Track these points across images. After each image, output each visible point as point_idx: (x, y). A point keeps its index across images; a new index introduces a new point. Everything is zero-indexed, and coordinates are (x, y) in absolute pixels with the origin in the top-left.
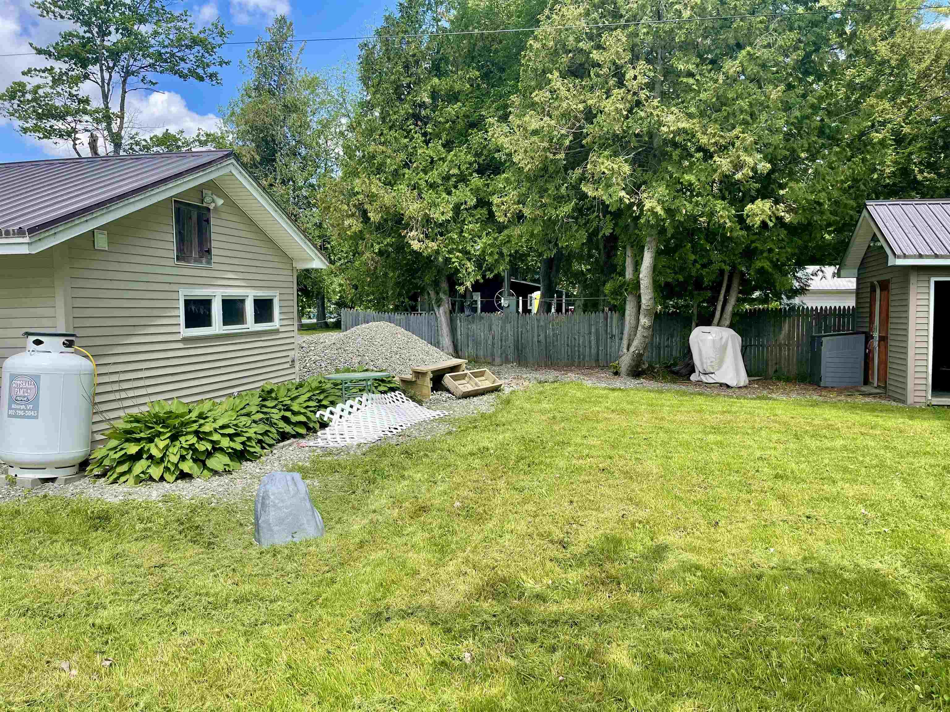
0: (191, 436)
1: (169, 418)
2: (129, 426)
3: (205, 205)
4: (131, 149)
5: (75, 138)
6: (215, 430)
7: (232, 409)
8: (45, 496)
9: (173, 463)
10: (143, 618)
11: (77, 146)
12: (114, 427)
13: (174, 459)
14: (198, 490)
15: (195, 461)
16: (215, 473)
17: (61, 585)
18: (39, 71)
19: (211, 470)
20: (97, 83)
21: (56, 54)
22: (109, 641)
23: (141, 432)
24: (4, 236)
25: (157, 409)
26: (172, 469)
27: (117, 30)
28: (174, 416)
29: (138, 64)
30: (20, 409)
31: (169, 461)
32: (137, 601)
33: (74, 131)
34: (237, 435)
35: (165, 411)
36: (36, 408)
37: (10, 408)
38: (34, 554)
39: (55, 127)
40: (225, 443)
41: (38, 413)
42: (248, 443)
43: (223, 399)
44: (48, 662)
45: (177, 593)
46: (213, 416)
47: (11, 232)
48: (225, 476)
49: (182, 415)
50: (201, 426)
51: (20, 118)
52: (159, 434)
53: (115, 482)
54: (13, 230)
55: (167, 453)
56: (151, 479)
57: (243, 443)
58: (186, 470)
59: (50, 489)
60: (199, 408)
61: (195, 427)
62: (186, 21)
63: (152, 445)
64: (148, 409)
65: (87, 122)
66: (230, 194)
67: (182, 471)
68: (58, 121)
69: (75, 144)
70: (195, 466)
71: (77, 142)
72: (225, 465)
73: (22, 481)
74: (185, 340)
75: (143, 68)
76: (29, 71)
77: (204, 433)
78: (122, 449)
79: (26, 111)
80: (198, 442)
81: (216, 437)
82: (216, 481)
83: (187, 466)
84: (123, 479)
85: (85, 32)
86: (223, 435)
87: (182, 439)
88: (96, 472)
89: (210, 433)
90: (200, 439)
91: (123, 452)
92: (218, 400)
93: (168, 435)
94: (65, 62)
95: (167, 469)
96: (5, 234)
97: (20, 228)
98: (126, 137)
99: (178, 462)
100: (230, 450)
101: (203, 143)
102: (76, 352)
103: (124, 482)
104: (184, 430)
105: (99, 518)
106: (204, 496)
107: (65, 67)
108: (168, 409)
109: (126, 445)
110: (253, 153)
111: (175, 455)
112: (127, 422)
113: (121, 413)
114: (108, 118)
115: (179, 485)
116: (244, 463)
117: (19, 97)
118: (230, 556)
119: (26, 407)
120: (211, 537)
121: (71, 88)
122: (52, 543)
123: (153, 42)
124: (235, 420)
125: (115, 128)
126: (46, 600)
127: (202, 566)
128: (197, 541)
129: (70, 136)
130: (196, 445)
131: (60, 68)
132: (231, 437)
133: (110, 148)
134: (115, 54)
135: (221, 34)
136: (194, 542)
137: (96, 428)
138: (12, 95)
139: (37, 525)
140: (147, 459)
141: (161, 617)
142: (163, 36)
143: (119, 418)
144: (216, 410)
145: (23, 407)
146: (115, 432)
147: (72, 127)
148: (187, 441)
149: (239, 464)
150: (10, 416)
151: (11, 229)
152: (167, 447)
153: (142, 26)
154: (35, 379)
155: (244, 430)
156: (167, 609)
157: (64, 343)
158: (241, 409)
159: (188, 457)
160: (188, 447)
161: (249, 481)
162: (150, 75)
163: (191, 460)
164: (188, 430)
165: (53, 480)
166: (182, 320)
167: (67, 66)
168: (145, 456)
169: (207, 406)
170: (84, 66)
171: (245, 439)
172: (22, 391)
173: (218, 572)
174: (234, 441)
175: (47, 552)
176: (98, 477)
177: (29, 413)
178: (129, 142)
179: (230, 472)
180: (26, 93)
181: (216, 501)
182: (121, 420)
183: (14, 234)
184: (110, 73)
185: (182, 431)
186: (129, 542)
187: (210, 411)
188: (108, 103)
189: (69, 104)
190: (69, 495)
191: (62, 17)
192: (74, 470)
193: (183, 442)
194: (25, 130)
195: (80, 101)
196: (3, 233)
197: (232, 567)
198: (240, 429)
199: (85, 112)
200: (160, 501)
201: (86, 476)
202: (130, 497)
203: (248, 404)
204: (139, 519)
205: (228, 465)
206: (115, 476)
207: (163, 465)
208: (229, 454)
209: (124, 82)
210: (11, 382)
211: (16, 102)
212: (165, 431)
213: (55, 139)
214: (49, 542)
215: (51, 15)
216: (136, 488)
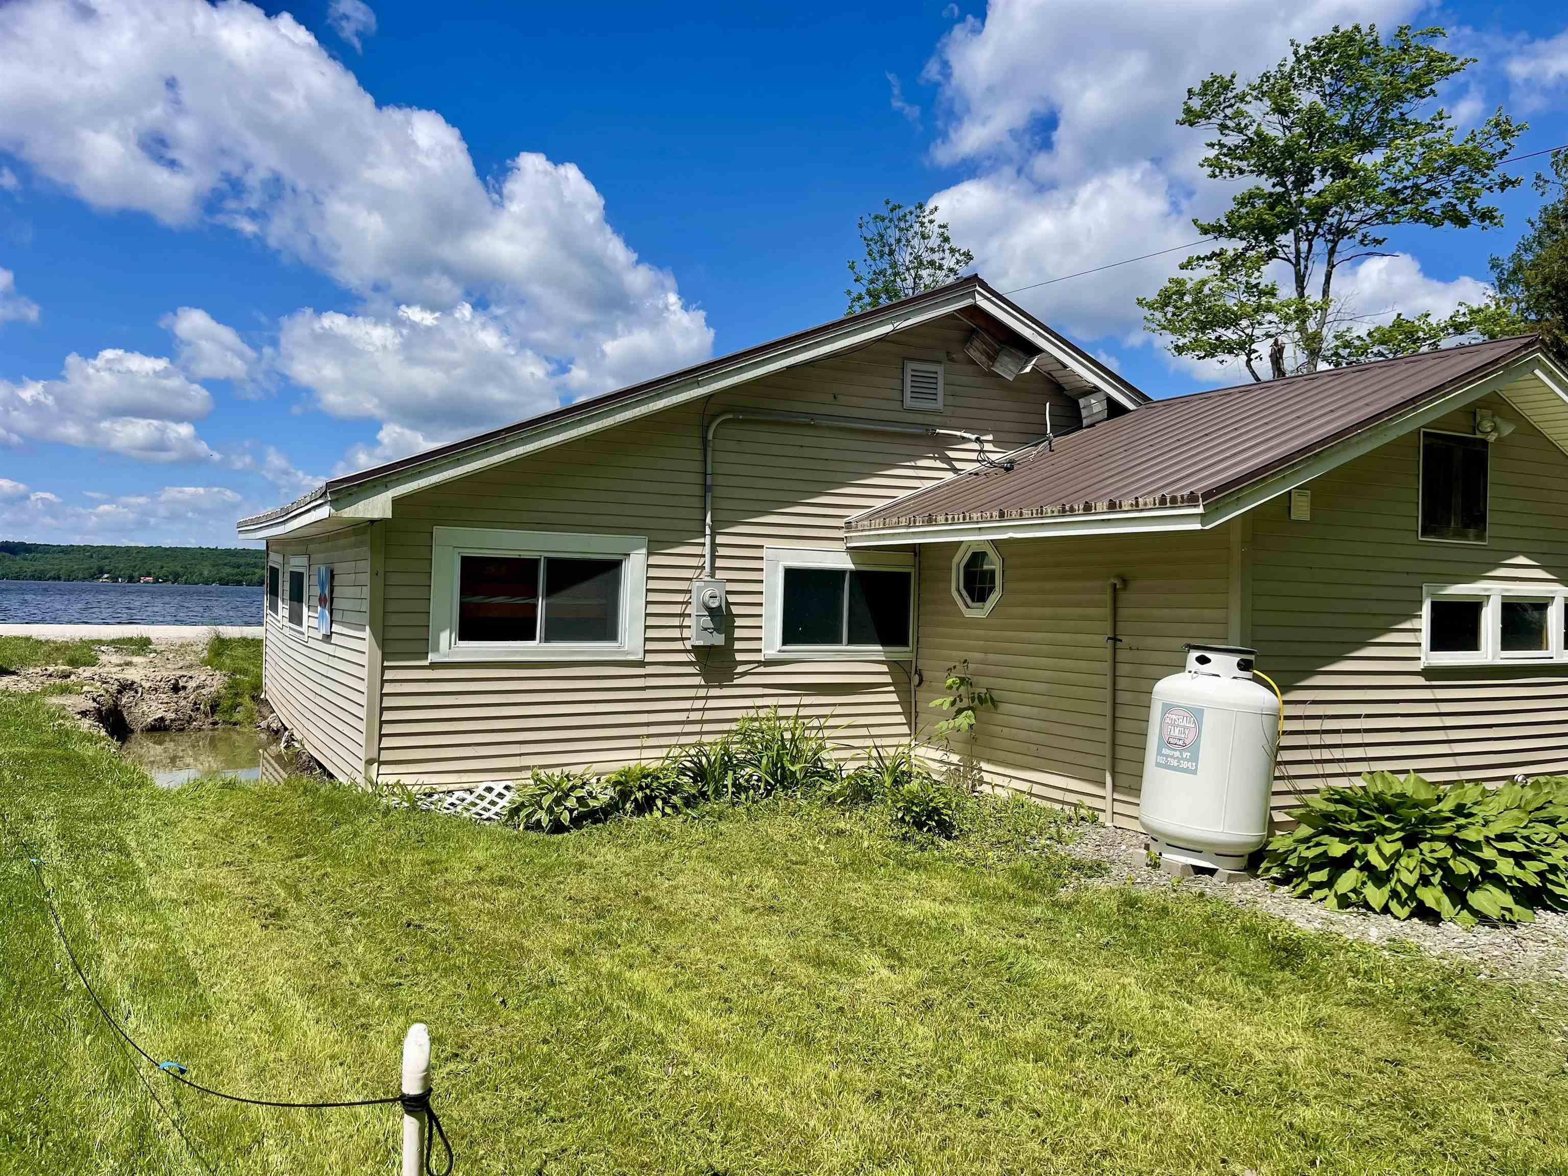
0: (1442, 845)
1: (1399, 805)
2: (1332, 808)
3: (1479, 436)
4: (1336, 354)
5: (1250, 350)
6: (1487, 839)
7: (1518, 807)
8: (1202, 895)
9: (1405, 886)
10: (1372, 1143)
11: (1252, 363)
12: (1307, 806)
13: (1410, 879)
14: (1453, 944)
15: (1446, 890)
16: (1483, 919)
17: (1237, 1043)
18: (1203, 259)
19: (1475, 912)
20: (1289, 260)
21: (1229, 228)
22: (1318, 1162)
23: (1352, 821)
24: (1168, 505)
25: (1380, 787)
26: (1405, 895)
27: (1324, 172)
28: (1410, 803)
29: (1357, 216)
30: (1172, 757)
31: (1399, 880)
32: (1359, 1111)
33: (1251, 339)
34: (1529, 856)
35: (1393, 792)
36: (1195, 758)
37: (1159, 753)
38: (1192, 981)
39: (1224, 338)
40: (1505, 867)
41: (1196, 766)
42: (1551, 877)
43: (1501, 784)
44: (1224, 1161)
45: (1431, 1121)
46: (1481, 814)
47: (1179, 499)
48: (1503, 929)
49: (1425, 804)
50: (1460, 828)
51: (1174, 331)
52: (1384, 831)
53: (1305, 895)
54: (1182, 497)
55: (1397, 866)
56: (1367, 906)
57: (1541, 874)
58: (1430, 903)
59: (1206, 884)
60: (1457, 797)
61: (1448, 829)
62: (1441, 128)
63: (1371, 848)
64: (1364, 784)
65: (1270, 322)
66: (1528, 413)
67: (1421, 903)
68: (1228, 328)
69: (1249, 361)
70: (1446, 900)
71: (1253, 356)
72: (1503, 908)
73: (1170, 865)
74: (1430, 673)
75: (1364, 222)
76: (1189, 262)
77: (1465, 842)
78: (1318, 844)
79: (1182, 320)
80: (1454, 857)
81: (1488, 853)
82: (1484, 934)
83: (1431, 896)
84: (1318, 894)
85: (1274, 186)
86: (1503, 853)
87: (1424, 846)
88: (1275, 873)
89: (1477, 846)
90: (1457, 853)
91: (1320, 850)
92: (1490, 786)
93: (1399, 834)
94: (1241, 239)
95: (1395, 894)
96: (1171, 503)
97: (1192, 493)
98: (1330, 337)
99: (1416, 885)
100: (1515, 884)
101: (1459, 328)
102: (1256, 679)
103: (1321, 900)
104: (1429, 831)
105: (1285, 950)
106: (1465, 957)
107: (1241, 245)
108: (1398, 789)
109: (1325, 839)
110: (1557, 332)
111: (1411, 872)
112: (1326, 800)
113: (1319, 784)
114: (1302, 313)
115: (1416, 927)
116: (1540, 912)
117: (1176, 301)
118: (1526, 1083)
119: (1181, 754)
120: (1483, 1036)
121: (1250, 277)
122: (1217, 971)
123: (1382, 176)
124: (1525, 827)
125: (1312, 326)
126: (1216, 1061)
127: (1472, 1084)
128: (1456, 1036)
129: (1242, 348)
130: (1451, 862)
131: (1235, 249)
132: (1519, 858)
133: (1302, 358)
134: (1320, 211)
135: (1505, 134)
136: (1452, 1037)
137: (1277, 801)
138: (1165, 299)
139: (1194, 937)
140: (1361, 869)
141: (1402, 1151)
142: (1401, 163)
143: (1316, 791)
144: (1487, 804)
145: (1177, 754)
146: (1308, 814)
147: (1247, 335)
148: (1433, 851)
149: (1530, 912)
150: (1158, 765)
151: (1178, 495)
152: (1397, 855)
153: (1367, 155)
154: (1197, 714)
155: (1544, 850)
156: (1415, 1142)
157: (1239, 665)
158: (1538, 809)
159: (1436, 880)
160: (1435, 862)
161: (1553, 948)
162: (1376, 231)
163: (1440, 888)
164: (1436, 832)
165: (1211, 872)
166: (1425, 638)
167: (1244, 244)
168: (1357, 864)
169: (1471, 794)
170: (1270, 239)
171: (1544, 867)
172: (1177, 730)
173: (1504, 1105)
174: (1522, 867)
175: (1212, 984)
176: (1278, 882)
177: (1184, 764)
178: (1332, 345)
179: (1513, 924)
180: (1185, 293)
181: (1488, 972)
182: (1317, 796)
183: (1182, 502)
184: (1310, 242)
185: (1426, 833)
186: (1338, 1005)
187: (1475, 804)
188: (1303, 288)
189: (1244, 300)
190: (1235, 900)
191: (1241, 172)
192: (1243, 862)
193: (1425, 851)
194: (1179, 349)
195: (1262, 293)
196: (1168, 500)
197: (1532, 1105)
198: (1534, 846)
199: (1269, 309)
200: (1384, 948)
201: (1258, 876)
202: (1334, 928)
203: (1550, 802)
204: (1350, 969)
205: (1510, 910)
206: (1305, 886)
207: (1388, 887)
208: (1512, 890)
209: (1332, 252)
210: (1164, 714)
211: (1170, 309)
212: (1395, 826)
213: (1221, 356)
214: (1213, 969)
215: (1226, 172)
216: (1342, 914)
